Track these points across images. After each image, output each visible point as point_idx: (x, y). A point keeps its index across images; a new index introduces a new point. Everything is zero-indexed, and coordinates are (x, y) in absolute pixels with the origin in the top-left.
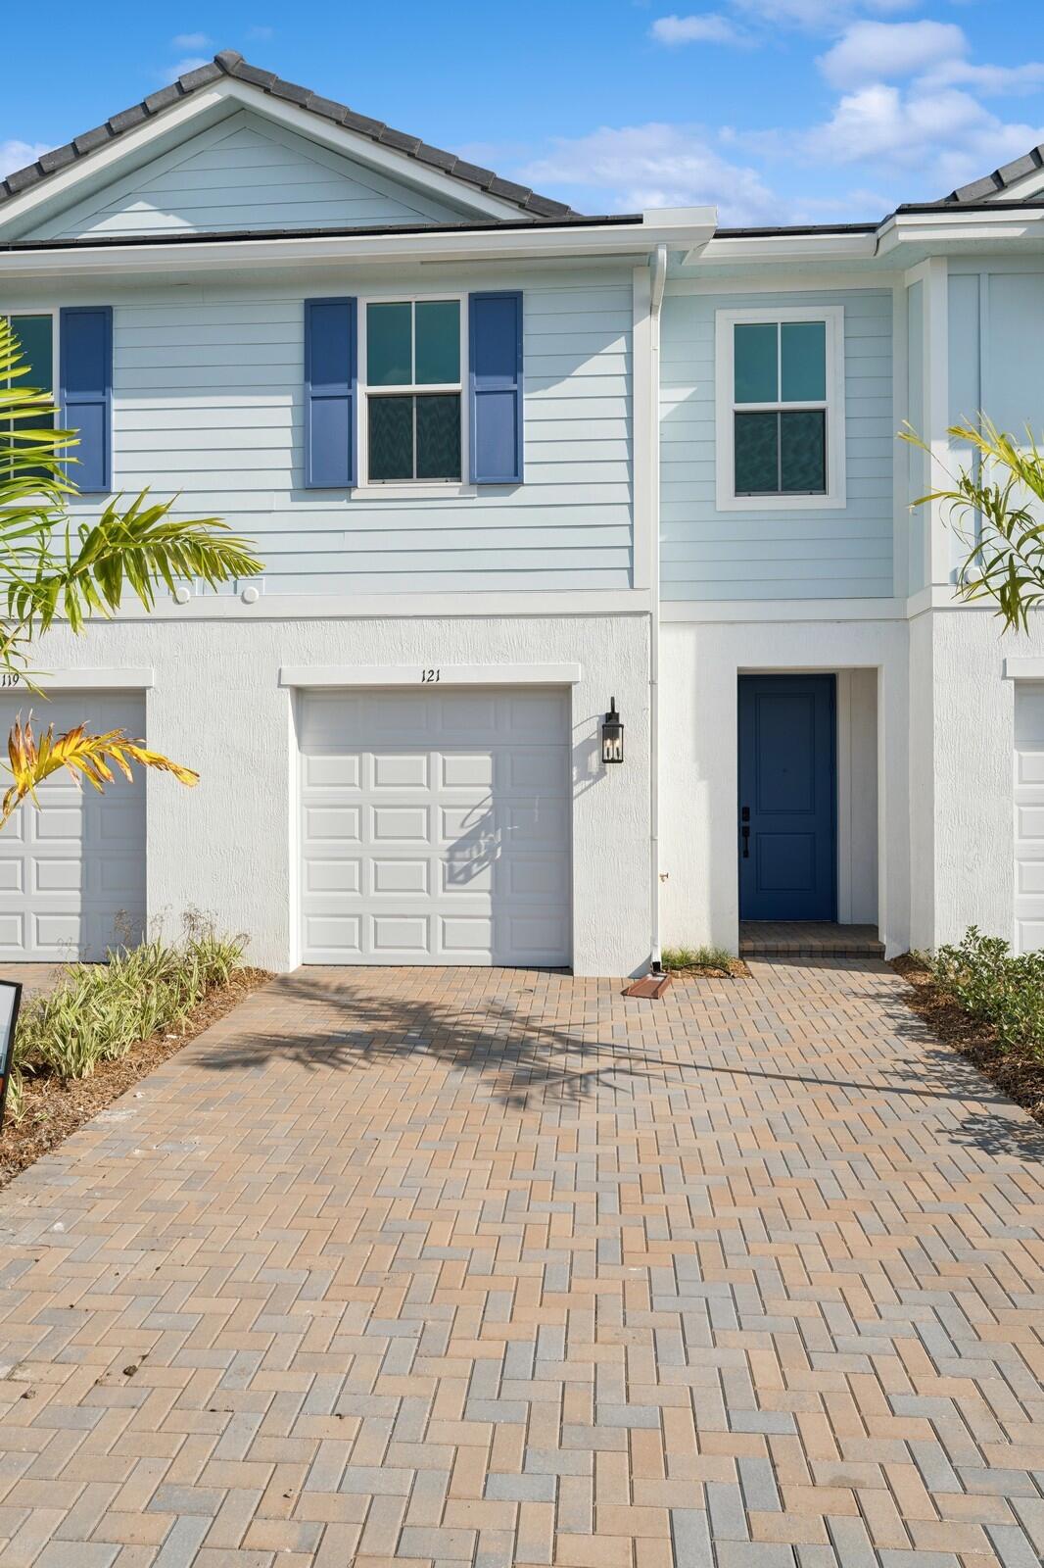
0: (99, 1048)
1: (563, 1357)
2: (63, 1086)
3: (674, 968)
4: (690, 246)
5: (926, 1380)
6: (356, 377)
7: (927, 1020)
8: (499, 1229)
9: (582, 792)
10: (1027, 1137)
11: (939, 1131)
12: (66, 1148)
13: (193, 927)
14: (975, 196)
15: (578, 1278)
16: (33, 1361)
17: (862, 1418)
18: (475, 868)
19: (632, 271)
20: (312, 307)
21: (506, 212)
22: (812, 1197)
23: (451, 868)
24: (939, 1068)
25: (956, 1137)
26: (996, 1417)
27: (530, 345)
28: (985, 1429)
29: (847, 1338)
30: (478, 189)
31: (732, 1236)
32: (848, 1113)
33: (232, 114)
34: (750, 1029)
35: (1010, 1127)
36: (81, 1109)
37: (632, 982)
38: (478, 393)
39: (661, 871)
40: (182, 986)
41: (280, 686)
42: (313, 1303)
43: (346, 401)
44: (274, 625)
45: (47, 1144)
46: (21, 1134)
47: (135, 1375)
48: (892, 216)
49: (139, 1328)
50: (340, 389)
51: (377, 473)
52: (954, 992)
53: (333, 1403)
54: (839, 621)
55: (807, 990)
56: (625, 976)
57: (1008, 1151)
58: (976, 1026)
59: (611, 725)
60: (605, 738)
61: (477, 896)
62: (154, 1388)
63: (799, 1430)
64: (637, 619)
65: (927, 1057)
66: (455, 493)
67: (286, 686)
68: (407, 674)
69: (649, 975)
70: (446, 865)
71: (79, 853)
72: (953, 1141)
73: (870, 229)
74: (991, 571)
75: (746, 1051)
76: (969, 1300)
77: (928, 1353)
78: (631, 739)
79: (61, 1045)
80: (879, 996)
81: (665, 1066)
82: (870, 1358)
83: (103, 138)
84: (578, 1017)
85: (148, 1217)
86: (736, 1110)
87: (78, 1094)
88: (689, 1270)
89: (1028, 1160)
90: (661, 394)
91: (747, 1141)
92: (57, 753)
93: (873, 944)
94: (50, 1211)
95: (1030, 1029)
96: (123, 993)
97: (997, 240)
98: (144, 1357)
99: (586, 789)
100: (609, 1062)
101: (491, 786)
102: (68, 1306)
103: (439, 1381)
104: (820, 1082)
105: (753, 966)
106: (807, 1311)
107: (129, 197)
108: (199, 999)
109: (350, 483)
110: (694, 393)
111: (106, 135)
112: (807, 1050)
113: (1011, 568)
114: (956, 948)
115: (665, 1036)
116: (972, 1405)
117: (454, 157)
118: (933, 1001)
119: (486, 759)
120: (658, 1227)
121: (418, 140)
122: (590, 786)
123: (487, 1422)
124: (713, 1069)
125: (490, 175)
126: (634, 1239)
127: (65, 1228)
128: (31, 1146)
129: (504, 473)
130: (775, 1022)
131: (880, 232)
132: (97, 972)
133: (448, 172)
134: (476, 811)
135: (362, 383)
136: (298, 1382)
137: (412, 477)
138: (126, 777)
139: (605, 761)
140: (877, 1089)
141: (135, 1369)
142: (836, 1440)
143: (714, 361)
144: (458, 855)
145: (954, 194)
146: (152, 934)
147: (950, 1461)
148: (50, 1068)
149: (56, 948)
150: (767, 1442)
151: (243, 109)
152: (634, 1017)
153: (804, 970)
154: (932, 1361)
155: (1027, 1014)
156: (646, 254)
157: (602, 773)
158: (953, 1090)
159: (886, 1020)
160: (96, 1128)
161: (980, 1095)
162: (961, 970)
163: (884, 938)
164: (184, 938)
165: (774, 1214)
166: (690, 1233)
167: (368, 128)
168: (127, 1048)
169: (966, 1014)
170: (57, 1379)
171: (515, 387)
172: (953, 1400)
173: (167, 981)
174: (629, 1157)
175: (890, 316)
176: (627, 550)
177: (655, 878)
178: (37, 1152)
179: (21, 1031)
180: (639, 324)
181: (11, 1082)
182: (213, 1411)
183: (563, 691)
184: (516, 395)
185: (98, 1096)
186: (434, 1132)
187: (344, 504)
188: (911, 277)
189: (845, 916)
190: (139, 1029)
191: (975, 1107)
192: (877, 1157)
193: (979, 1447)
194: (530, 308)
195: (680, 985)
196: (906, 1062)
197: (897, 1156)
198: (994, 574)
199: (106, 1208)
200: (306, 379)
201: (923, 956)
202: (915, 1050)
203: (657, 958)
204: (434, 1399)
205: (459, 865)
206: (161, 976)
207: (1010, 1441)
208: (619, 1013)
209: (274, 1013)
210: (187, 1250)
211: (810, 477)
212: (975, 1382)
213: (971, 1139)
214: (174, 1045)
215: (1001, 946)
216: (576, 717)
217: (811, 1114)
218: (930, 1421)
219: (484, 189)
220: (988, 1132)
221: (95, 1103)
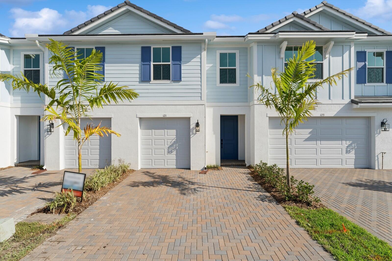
0: (101, 185)
1: (185, 242)
2: (94, 192)
3: (209, 168)
4: (212, 39)
5: (250, 244)
6: (151, 61)
7: (253, 177)
8: (175, 218)
9: (192, 137)
10: (270, 199)
11: (254, 198)
12: (94, 204)
13: (120, 162)
14: (262, 31)
15: (189, 227)
16: (86, 246)
17: (238, 251)
18: (173, 151)
19: (201, 43)
20: (143, 48)
21: (179, 32)
22: (232, 211)
23: (169, 151)
24: (255, 186)
25: (257, 199)
26: (262, 250)
27: (183, 56)
28: (259, 252)
29: (236, 236)
30: (173, 27)
31: (217, 218)
32: (238, 195)
33: (128, 12)
34: (222, 180)
35: (267, 197)
36: (98, 197)
37: (201, 171)
38: (173, 64)
39: (206, 151)
40: (118, 173)
41: (137, 117)
42: (140, 233)
43: (149, 65)
44: (135, 106)
45: (91, 204)
46: (86, 202)
47: (106, 248)
48: (247, 35)
49: (107, 239)
50: (148, 63)
51: (155, 78)
52: (258, 172)
53: (143, 252)
54: (238, 106)
55: (232, 172)
56: (200, 170)
57: (266, 201)
58: (261, 178)
59: (197, 125)
60: (196, 127)
61: (173, 156)
62: (109, 250)
63: (227, 254)
64: (202, 106)
65: (253, 184)
66: (169, 82)
67: (138, 117)
68: (160, 115)
69: (204, 170)
70: (167, 150)
71: (99, 148)
72: (257, 200)
73: (244, 37)
74: (264, 98)
75: (221, 184)
76: (258, 229)
77: (250, 239)
78: (201, 127)
79: (94, 185)
80: (245, 173)
81: (206, 187)
82: (240, 240)
83: (103, 16)
84: (191, 177)
85: (109, 217)
86: (219, 195)
87: (97, 194)
88: (209, 225)
89: (270, 203)
90: (206, 65)
91: (220, 200)
92: (94, 131)
93: (244, 164)
94: (91, 216)
95: (270, 179)
96: (107, 174)
97: (265, 39)
98: (107, 244)
99: (193, 136)
100: (198, 186)
101: (176, 136)
102: (93, 235)
103: (162, 247)
104: (234, 189)
105: (224, 168)
106: (229, 231)
107: (108, 27)
108: (121, 175)
109: (150, 80)
110: (213, 65)
111: (104, 15)
112: (232, 183)
113: (268, 98)
114: (258, 164)
115: (207, 181)
116: (258, 248)
117: (169, 21)
118: (254, 174)
119: (175, 131)
120: (204, 217)
121: (162, 18)
122: (194, 136)
123: (171, 254)
124: (215, 187)
125: (175, 25)
126: (199, 219)
127: (94, 220)
128: (88, 204)
129: (178, 79)
130: (226, 178)
131: (245, 37)
132: (102, 171)
133: (168, 24)
134: (173, 140)
135: (152, 62)
136: (136, 248)
137: (161, 79)
138: (107, 136)
139: (196, 131)
140: (244, 190)
141: (105, 247)
142: (234, 255)
143: (216, 59)
144: (170, 148)
145: (258, 31)
146: (112, 164)
147: (253, 258)
148: (92, 189)
149: (94, 166)
150: (221, 256)
151: (130, 11)
152: (201, 178)
153: (232, 168)
154: (251, 240)
155: (270, 177)
156: (204, 40)
157: (196, 133)
158: (257, 190)
159: (246, 178)
160: (101, 200)
161: (262, 191)
162: (259, 168)
163: (246, 163)
164: (118, 164)
165: (225, 214)
166: (209, 218)
167: (153, 15)
168: (107, 185)
169: (260, 176)
170: (90, 249)
171: (180, 63)
172: (254, 247)
173: (115, 172)
174: (199, 204)
175: (247, 52)
176: (200, 93)
177: (205, 152)
178: (89, 205)
179: (86, 182)
180: (203, 53)
181: (84, 192)
182: (120, 254)
183: (189, 118)
184: (180, 65)
185: (101, 194)
186: (164, 200)
187: (149, 84)
188: (251, 45)
189: (239, 159)
190: (109, 181)
191: (261, 193)
192: (243, 203)
193: (258, 256)
194: (183, 49)
195: (210, 171)
196: (249, 185)
197: (247, 202)
198: (264, 99)
199: (102, 216)
200: (142, 61)
201: (253, 166)
202: (251, 183)
203: (206, 167)
204: (161, 250)
205: (170, 150)
206: (114, 171)
207: (264, 254)
208: (198, 177)
209: (135, 178)
210: (116, 223)
211: (233, 80)
212: (258, 244)
213: (260, 199)
214: (116, 184)
215: (266, 164)
216: (191, 123)
217: (232, 195)
218: (250, 251)
219: (175, 27)
220: (263, 198)
221: (100, 196)
